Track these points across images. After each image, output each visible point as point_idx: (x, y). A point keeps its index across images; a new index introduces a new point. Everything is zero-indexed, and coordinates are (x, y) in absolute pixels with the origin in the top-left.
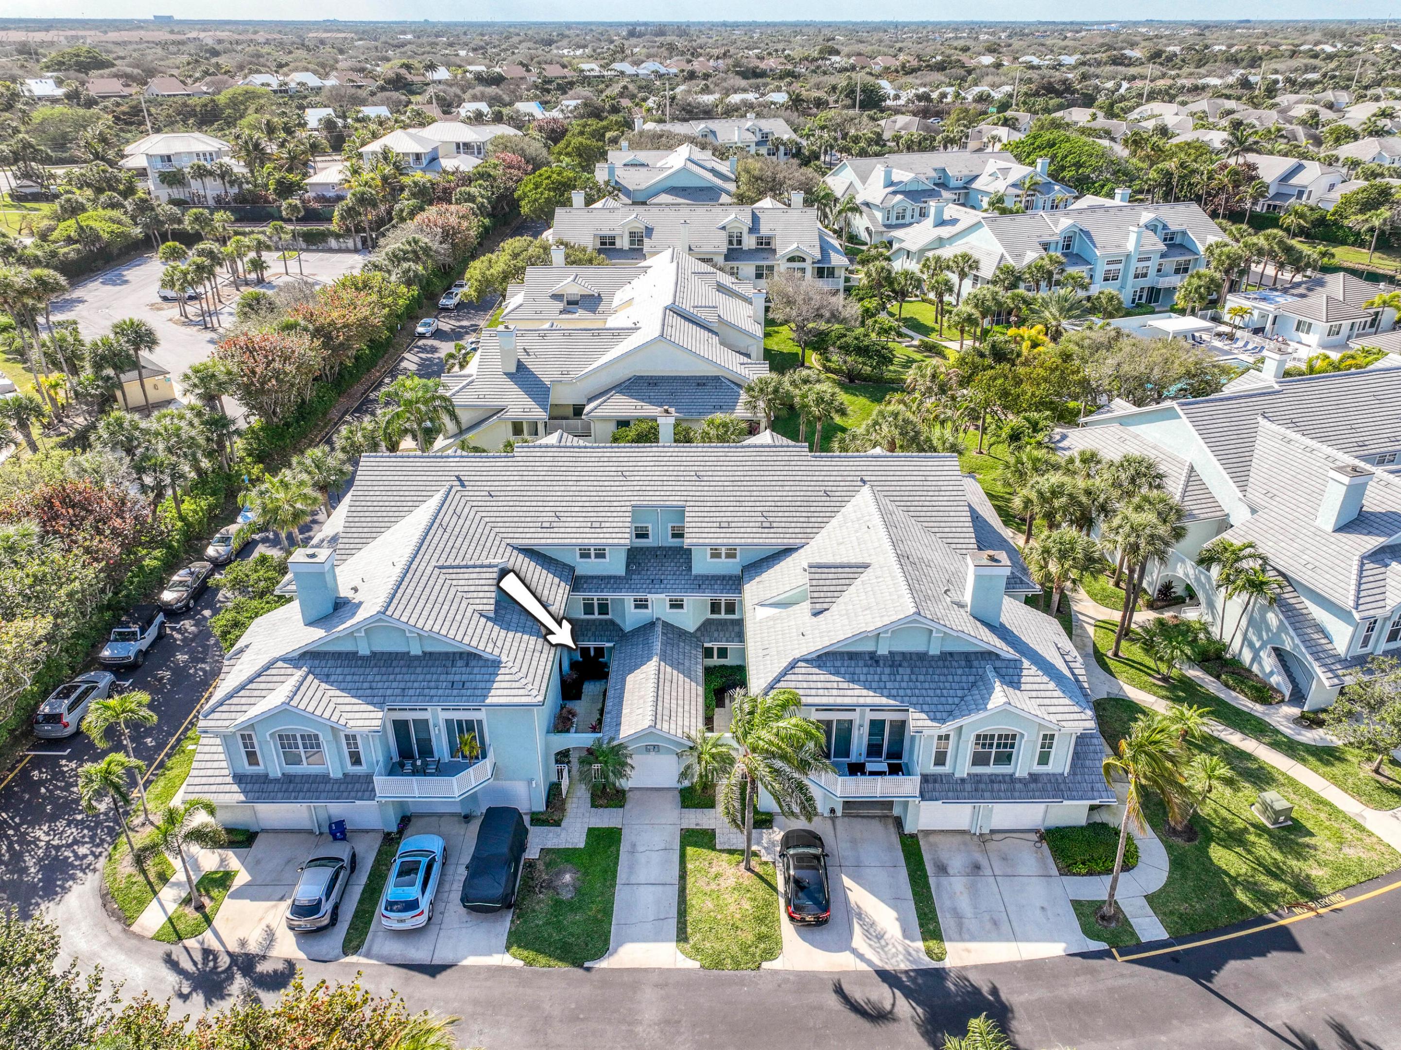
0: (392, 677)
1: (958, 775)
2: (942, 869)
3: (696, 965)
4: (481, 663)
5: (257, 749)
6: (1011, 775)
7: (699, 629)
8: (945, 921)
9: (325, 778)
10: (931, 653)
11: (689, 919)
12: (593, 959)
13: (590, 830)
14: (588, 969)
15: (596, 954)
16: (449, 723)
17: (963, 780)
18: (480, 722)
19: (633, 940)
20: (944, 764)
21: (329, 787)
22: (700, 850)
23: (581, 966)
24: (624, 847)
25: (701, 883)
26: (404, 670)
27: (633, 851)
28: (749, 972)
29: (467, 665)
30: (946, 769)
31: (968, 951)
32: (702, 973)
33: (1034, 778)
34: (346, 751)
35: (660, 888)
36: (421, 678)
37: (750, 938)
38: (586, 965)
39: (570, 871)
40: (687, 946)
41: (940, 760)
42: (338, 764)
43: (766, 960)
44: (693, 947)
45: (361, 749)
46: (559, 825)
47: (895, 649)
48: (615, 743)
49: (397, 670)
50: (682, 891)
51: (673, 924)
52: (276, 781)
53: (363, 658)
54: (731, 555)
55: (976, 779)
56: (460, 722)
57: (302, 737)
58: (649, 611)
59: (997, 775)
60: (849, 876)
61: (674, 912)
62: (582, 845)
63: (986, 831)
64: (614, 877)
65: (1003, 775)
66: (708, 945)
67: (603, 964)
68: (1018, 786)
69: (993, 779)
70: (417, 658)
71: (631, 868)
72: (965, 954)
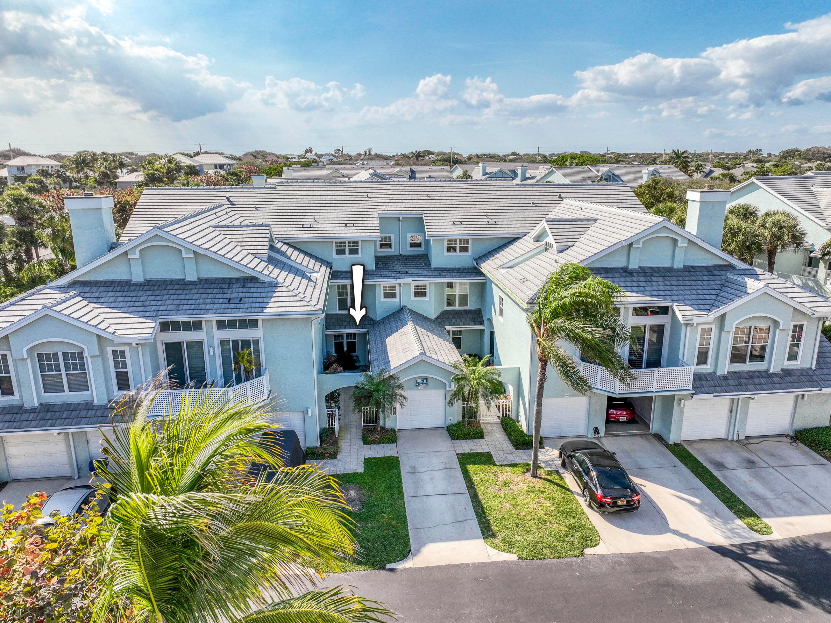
0: (165, 297)
1: (719, 373)
2: (720, 466)
3: (514, 557)
4: (257, 285)
5: (12, 374)
6: (766, 372)
7: (438, 317)
8: (751, 503)
9: (89, 406)
10: (675, 267)
11: (491, 519)
12: (395, 561)
13: (365, 459)
14: (392, 570)
15: (397, 556)
16: (223, 343)
17: (725, 377)
18: (256, 342)
19: (434, 540)
20: (705, 363)
21: (91, 413)
22: (481, 467)
23: (384, 568)
24: (404, 470)
25: (492, 490)
26: (180, 292)
27: (414, 471)
28: (574, 559)
29: (244, 287)
30: (708, 368)
31: (792, 524)
32: (522, 563)
33: (787, 373)
34: (113, 371)
35: (451, 497)
36: (196, 296)
37: (562, 529)
38: (389, 566)
39: (352, 489)
40: (498, 541)
41: (702, 358)
42: (103, 389)
43: (587, 547)
44: (504, 541)
45: (130, 369)
46: (335, 458)
47: (643, 265)
48: (386, 376)
49: (170, 292)
50: (475, 498)
51: (474, 524)
52: (33, 410)
53: (137, 285)
54: (464, 249)
55: (737, 376)
56: (235, 342)
57: (65, 355)
58: (397, 299)
59: (754, 372)
60: (636, 476)
61: (471, 513)
62: (361, 470)
63: (742, 437)
64: (401, 492)
65: (760, 372)
66: (519, 538)
67: (408, 564)
68: (775, 379)
69: (751, 375)
70: (192, 283)
71: (417, 484)
72: (790, 527)
